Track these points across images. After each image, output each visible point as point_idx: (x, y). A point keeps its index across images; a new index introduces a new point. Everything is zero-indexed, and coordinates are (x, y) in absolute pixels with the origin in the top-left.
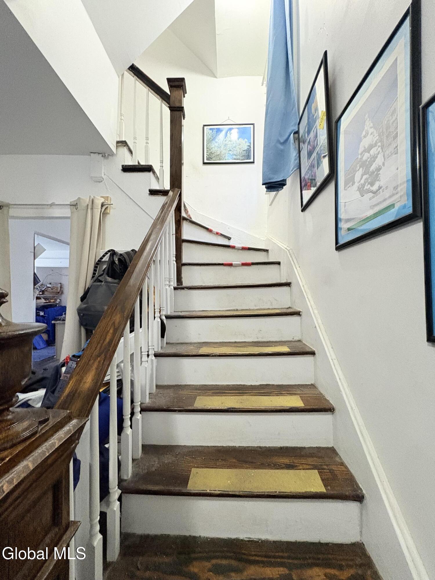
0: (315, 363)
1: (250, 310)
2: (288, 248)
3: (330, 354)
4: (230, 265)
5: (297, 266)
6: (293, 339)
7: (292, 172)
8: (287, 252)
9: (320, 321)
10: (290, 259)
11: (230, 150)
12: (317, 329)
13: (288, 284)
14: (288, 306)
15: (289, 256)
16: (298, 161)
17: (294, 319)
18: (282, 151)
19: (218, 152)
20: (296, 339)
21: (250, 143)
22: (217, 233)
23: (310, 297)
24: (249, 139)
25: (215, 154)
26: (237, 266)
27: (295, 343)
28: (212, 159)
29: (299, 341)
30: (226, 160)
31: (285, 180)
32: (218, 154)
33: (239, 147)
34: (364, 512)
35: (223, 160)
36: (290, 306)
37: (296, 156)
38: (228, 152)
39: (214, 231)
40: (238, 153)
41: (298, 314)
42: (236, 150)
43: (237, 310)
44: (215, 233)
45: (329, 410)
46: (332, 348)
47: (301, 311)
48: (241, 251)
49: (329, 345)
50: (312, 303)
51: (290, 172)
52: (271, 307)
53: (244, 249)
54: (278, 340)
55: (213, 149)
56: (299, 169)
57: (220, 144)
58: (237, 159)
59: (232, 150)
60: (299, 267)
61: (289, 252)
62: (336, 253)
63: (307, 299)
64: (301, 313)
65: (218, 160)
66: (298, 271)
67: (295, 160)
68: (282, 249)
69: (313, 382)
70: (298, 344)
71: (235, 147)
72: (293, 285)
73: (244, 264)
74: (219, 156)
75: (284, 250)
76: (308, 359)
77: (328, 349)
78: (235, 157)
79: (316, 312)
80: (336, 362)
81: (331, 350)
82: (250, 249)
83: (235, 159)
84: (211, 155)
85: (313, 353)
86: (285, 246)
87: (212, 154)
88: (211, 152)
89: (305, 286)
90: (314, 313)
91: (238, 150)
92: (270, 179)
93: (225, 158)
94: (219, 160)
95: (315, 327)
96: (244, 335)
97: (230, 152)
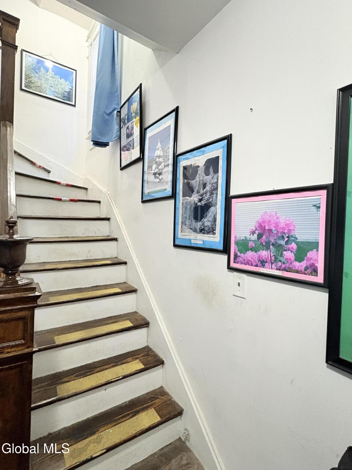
0: (126, 268)
1: (78, 237)
2: (108, 192)
3: (136, 261)
4: (60, 200)
5: (115, 207)
6: (112, 256)
7: (114, 139)
8: (108, 195)
9: (130, 243)
10: (110, 201)
11: (52, 86)
12: (128, 248)
13: (108, 219)
14: (107, 235)
15: (109, 198)
16: (119, 133)
17: (113, 244)
18: (108, 120)
19: (38, 83)
20: (114, 256)
21: (72, 87)
22: (40, 167)
23: (124, 228)
24: (71, 83)
25: (36, 84)
26: (65, 201)
27: (113, 259)
28: (31, 88)
29: (116, 258)
30: (47, 94)
31: (108, 143)
32: (38, 85)
33: (61, 86)
34: (149, 332)
35: (43, 93)
36: (109, 235)
37: (117, 129)
38: (49, 87)
39: (37, 165)
40: (60, 92)
41: (116, 240)
42: (58, 88)
43: (68, 237)
44: (38, 166)
45: (134, 291)
46: (137, 258)
47: (118, 238)
48: (65, 187)
49: (135, 256)
50: (126, 232)
51: (113, 138)
52: (95, 235)
53: (68, 185)
54: (102, 258)
55: (33, 78)
56: (119, 139)
57: (41, 76)
58: (59, 98)
59: (54, 87)
60: (117, 208)
61: (109, 195)
62: (142, 204)
63: (122, 230)
64: (118, 239)
65: (38, 92)
66: (116, 211)
67: (117, 132)
68: (102, 191)
69: (125, 281)
70: (116, 259)
71: (57, 85)
72: (111, 220)
73: (71, 200)
74: (39, 88)
75: (104, 193)
76: (123, 267)
77: (135, 258)
78: (57, 95)
79: (128, 238)
80: (139, 265)
81: (136, 259)
82: (73, 186)
83: (56, 97)
84: (30, 84)
85: (125, 263)
86: (106, 190)
87: (31, 82)
88: (30, 81)
89: (121, 221)
90: (127, 238)
91: (60, 89)
92: (98, 139)
93: (46, 92)
94: (40, 92)
95: (128, 247)
96: (77, 255)
97: (52, 88)
